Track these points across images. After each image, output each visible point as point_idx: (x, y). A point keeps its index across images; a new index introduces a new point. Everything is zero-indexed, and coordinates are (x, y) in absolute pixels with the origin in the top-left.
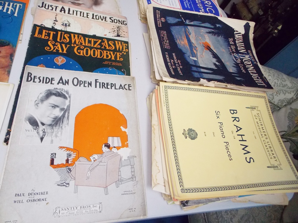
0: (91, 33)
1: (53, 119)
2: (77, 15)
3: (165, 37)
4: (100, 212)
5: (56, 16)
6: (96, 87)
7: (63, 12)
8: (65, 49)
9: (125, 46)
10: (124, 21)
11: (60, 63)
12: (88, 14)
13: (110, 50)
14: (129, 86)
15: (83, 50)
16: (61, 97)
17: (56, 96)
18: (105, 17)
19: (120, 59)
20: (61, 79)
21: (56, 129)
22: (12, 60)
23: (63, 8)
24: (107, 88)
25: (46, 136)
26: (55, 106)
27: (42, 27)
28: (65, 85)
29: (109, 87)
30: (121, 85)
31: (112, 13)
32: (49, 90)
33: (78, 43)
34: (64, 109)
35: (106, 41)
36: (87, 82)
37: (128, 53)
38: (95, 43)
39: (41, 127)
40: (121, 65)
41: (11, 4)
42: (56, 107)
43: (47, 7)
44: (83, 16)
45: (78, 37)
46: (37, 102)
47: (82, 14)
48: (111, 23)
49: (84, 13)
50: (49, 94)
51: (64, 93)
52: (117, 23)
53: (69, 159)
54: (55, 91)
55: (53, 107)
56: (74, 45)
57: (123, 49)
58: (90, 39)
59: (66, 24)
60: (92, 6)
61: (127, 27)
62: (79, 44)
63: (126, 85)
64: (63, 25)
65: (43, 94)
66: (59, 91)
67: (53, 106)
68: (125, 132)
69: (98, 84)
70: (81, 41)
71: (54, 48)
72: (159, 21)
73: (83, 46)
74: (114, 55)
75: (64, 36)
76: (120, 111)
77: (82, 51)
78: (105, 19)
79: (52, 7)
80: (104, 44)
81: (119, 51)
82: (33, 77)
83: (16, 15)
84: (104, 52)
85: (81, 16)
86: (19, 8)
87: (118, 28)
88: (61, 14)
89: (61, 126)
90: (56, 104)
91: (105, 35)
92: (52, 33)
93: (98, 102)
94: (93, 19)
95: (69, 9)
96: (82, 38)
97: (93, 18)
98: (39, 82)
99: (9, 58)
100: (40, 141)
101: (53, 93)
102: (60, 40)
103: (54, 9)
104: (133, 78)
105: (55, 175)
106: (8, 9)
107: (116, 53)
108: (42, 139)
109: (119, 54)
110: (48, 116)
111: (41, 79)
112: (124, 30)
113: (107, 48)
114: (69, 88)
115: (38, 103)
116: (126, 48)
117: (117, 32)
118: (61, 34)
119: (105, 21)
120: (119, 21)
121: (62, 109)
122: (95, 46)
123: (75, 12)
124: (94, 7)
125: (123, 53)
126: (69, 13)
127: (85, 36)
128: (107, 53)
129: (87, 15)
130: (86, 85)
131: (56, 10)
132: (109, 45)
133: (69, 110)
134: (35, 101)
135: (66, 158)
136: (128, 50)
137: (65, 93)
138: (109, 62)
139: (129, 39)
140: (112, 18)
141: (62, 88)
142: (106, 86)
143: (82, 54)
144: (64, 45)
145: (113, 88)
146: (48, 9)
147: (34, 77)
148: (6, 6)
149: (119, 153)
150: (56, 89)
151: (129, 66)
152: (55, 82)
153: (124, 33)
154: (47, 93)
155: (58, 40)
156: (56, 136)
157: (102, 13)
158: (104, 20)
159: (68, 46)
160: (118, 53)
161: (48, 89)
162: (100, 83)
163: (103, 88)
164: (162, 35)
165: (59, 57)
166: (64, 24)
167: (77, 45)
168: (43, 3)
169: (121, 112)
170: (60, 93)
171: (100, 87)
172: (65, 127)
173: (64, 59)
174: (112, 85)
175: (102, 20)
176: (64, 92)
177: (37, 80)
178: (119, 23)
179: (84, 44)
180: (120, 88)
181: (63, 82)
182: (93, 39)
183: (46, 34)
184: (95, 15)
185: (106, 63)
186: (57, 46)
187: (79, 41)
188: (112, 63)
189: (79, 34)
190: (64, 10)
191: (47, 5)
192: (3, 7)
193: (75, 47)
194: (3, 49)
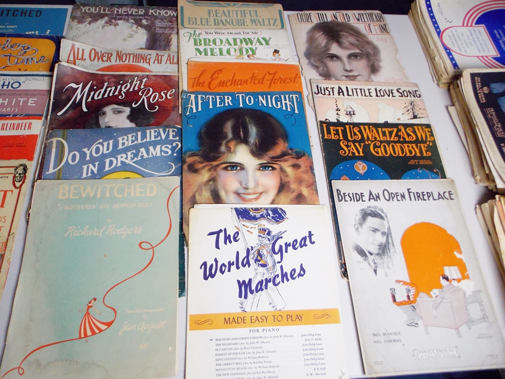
0: (381, 121)
1: (378, 247)
2: (357, 95)
3: (495, 120)
4: (459, 357)
5: (336, 103)
6: (411, 200)
7: (341, 94)
8: (361, 150)
9: (429, 132)
10: (416, 91)
11: (362, 172)
12: (370, 91)
13: (411, 142)
14: (450, 195)
15: (380, 147)
16: (377, 217)
17: (373, 217)
18: (392, 90)
19: (427, 154)
20: (371, 193)
21: (385, 258)
22: (314, 175)
23: (340, 88)
24: (424, 200)
25: (378, 267)
26: (375, 230)
27: (328, 122)
28: (377, 201)
29: (426, 197)
30: (439, 194)
31: (398, 82)
32: (363, 210)
34: (386, 232)
35: (403, 129)
36: (399, 194)
37: (434, 142)
38: (391, 133)
39: (371, 258)
40: (431, 163)
41: (287, 96)
42: (377, 231)
43: (323, 92)
44: (365, 96)
45: (369, 128)
46: (356, 227)
47: (363, 91)
48: (400, 98)
49: (364, 90)
50: (365, 215)
51: (379, 212)
52: (408, 96)
53: (409, 294)
54: (369, 210)
55: (373, 231)
56: (368, 142)
57: (426, 138)
58: (383, 130)
59: (350, 112)
60: (370, 77)
61: (422, 100)
62: (373, 139)
63: (445, 192)
64: (347, 114)
65: (359, 216)
66: (373, 209)
67: (373, 229)
68: (461, 260)
69: (412, 195)
70: (374, 135)
71: (349, 151)
72: (480, 93)
73: (378, 141)
74: (417, 148)
75: (354, 132)
77: (379, 149)
78: (392, 93)
79: (328, 90)
80: (402, 134)
81: (423, 142)
82: (342, 194)
84: (404, 146)
85: (362, 95)
86: (297, 101)
87: (411, 104)
88: (341, 99)
89: (389, 255)
90: (375, 228)
91: (399, 119)
92: (340, 129)
93: (419, 221)
94: (378, 98)
95: (347, 88)
96: (374, 130)
97: (377, 96)
98: (351, 200)
99: (310, 172)
100: (374, 274)
101: (369, 213)
102: (352, 138)
103: (331, 93)
104: (453, 181)
105: (401, 314)
106: (286, 104)
107: (419, 145)
108: (375, 271)
109: (424, 146)
110: (373, 244)
111: (351, 196)
112: (420, 107)
113: (407, 139)
114: (381, 205)
115: (358, 228)
116: (430, 136)
117: (412, 111)
118: (350, 128)
119: (393, 96)
120: (410, 92)
121: (384, 233)
122: (392, 139)
123: (354, 91)
124: (373, 77)
125: (428, 143)
126: (348, 95)
127: (376, 126)
128: (408, 147)
129: (370, 93)
130: (399, 198)
131: (333, 94)
132: (409, 135)
133: (391, 233)
134: (354, 226)
135: (406, 294)
136: (433, 137)
138: (415, 161)
139: (429, 119)
140: (400, 89)
141: (375, 205)
142: (421, 196)
143: (381, 155)
144: (357, 144)
145: (431, 198)
146: (325, 94)
147: (344, 194)
148: (284, 102)
149: (461, 287)
150: (370, 207)
151: (441, 162)
152: (366, 198)
153: (420, 111)
154: (362, 214)
155: (350, 138)
156: (389, 268)
157: (385, 84)
158: (391, 95)
159: (362, 144)
160: (422, 145)
161: (361, 208)
162: (414, 193)
163: (419, 200)
164: (490, 116)
165: (358, 163)
166: (348, 113)
167: (372, 141)
168: (317, 86)
169: (448, 232)
170: (375, 212)
171: (416, 200)
172: (394, 256)
173: (364, 164)
174: (430, 195)
175: (389, 96)
176: (379, 210)
177: (347, 198)
178: (411, 96)
179: (378, 139)
180: (439, 198)
181: (374, 197)
182: (386, 129)
183: (335, 132)
184: (378, 90)
185: (412, 162)
186: (350, 146)
187: (372, 135)
188: (419, 162)
189: (369, 124)
190: (342, 92)
191: (322, 89)
192: (281, 104)
193: (369, 145)
194: (301, 162)
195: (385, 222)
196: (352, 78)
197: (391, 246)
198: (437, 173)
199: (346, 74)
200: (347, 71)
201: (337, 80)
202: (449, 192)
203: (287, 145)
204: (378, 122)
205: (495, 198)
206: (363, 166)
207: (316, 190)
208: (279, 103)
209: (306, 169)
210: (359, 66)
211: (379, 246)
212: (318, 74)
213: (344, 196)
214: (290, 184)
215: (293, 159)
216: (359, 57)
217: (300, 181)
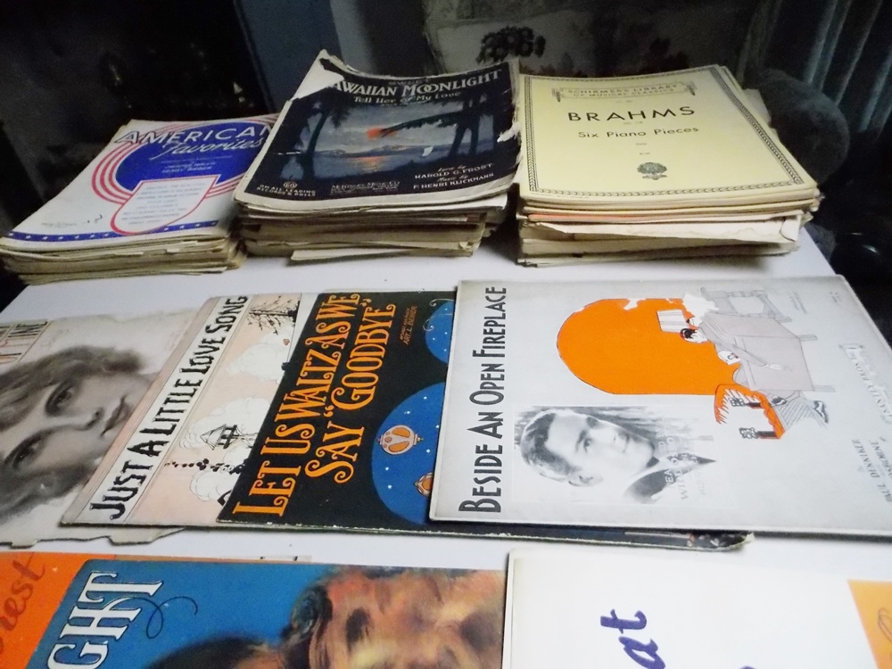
0: (277, 374)
1: (632, 442)
2: (182, 411)
3: (358, 187)
5: (180, 467)
6: (503, 356)
7: (156, 448)
8: (347, 431)
9: (338, 299)
10: (228, 303)
11: (412, 439)
12: (182, 382)
13: (353, 333)
14: (493, 291)
15: (350, 389)
16: (547, 428)
17: (546, 438)
18: (204, 341)
19: (390, 311)
20: (480, 430)
21: (661, 432)
22: (398, 571)
23: (136, 449)
24: (503, 333)
25: (691, 453)
26: (584, 440)
27: (230, 498)
28: (502, 420)
29: (497, 329)
30: (491, 307)
32: (526, 456)
33: (322, 401)
34: (589, 419)
35: (317, 339)
36: (486, 374)
37: (363, 296)
38: (318, 363)
40: (414, 308)
42: (587, 436)
43: (125, 494)
44: (192, 394)
45: (291, 402)
46: (578, 481)
48: (232, 330)
49: (173, 394)
50: (541, 453)
51: (532, 423)
52: (233, 317)
53: (747, 402)
54: (526, 443)
55: (586, 444)
56: (327, 412)
57: (351, 305)
58: (304, 375)
59: (223, 437)
61: (256, 296)
62: (324, 399)
63: (487, 297)
64: (226, 446)
65: (546, 468)
66: (525, 434)
67: (582, 443)
68: (640, 303)
69: (487, 351)
70: (310, 396)
71: (340, 458)
72: (293, 193)
73: (331, 389)
74: (371, 323)
75: (285, 438)
76: (577, 311)
77: (355, 392)
78: (213, 342)
79: (127, 480)
80: (329, 343)
81: (360, 310)
82: (476, 499)
83: (151, 589)
84: (359, 345)
85: (187, 401)
86: (112, 580)
87: (258, 314)
88: (171, 451)
89: (650, 422)
90: (577, 438)
91: (286, 342)
92: (265, 470)
93: (556, 352)
94: (210, 370)
95: (146, 431)
96: (299, 392)
97: (203, 371)
98: (497, 480)
100: (710, 464)
101: (536, 445)
102: (303, 446)
103: (140, 472)
104: (464, 282)
105: (800, 429)
106: (105, 622)
107: (364, 319)
108: (702, 461)
109: (369, 312)
110: (624, 451)
111: (481, 477)
112: (270, 302)
113: (345, 336)
114: (512, 414)
115: (580, 477)
116: (348, 298)
117: (276, 316)
118: (270, 445)
119: (221, 342)
120: (226, 312)
121: (592, 423)
122: (335, 362)
123: (163, 415)
125: (364, 304)
126: (168, 431)
127: (288, 386)
128: (363, 337)
129: (188, 384)
130: (494, 375)
131: (148, 468)
132: (334, 332)
134: (575, 485)
135: (749, 408)
136: (353, 293)
137: (533, 420)
138: (403, 331)
139: (307, 294)
140: (208, 327)
141: (513, 427)
142: (494, 336)
143: (372, 392)
144: (327, 437)
145: (499, 322)
146: (135, 491)
147: (475, 493)
149: (703, 315)
150: (518, 440)
151: (415, 292)
152: (493, 444)
153: (280, 303)
154: (539, 461)
155: (303, 451)
156: (686, 430)
157: (179, 350)
158: (215, 345)
159: (330, 424)
160: (366, 314)
161: (521, 459)
162: (484, 347)
163: (503, 342)
164: (349, 191)
165: (383, 442)
166: (224, 441)
167: (329, 402)
168: (96, 506)
169: (580, 310)
170: (532, 430)
171: (504, 347)
172: (651, 413)
173: (391, 430)
174: (491, 322)
175: (216, 349)
176: (528, 422)
177: (490, 487)
178: (237, 313)
179: (327, 389)
180: (501, 309)
181: (491, 424)
182: (305, 368)
183: (271, 484)
184: (188, 366)
185: (406, 338)
186: (328, 454)
187: (310, 399)
188: (408, 327)
189: (278, 400)
190: (151, 444)
191: (115, 494)
192: (94, 640)
193: (336, 409)
194: (344, 605)
195: (560, 413)
196: (122, 415)
197: (623, 414)
198: (440, 304)
199: (101, 426)
200: (91, 425)
201: (104, 453)
202: (487, 291)
203: (264, 648)
204: (279, 381)
205: (522, 221)
206: (395, 433)
207: (455, 573)
208: (88, 649)
209: (372, 594)
210: (97, 395)
211: (628, 439)
212: (56, 501)
213: (482, 493)
214: (421, 661)
215: (327, 635)
216: (71, 391)
217: (415, 623)
